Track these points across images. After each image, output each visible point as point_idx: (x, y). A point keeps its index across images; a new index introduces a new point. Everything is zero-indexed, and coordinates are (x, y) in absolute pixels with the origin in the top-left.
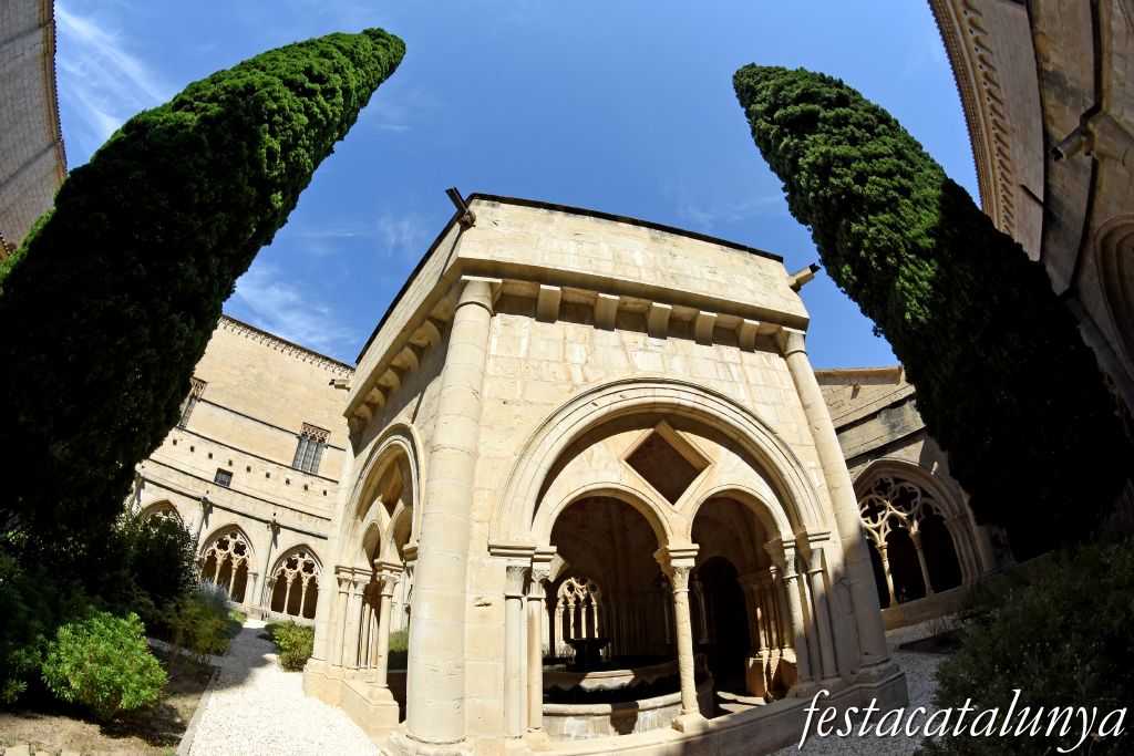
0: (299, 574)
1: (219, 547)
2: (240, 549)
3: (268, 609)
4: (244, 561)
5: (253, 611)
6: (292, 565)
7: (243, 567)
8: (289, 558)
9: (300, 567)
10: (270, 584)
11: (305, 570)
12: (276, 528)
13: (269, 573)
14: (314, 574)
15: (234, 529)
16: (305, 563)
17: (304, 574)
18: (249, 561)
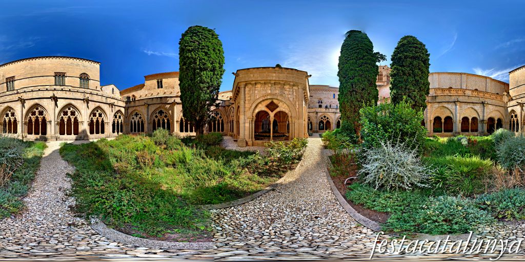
0: (69, 117)
1: (32, 115)
2: (41, 113)
3: (58, 135)
4: (44, 117)
5: (52, 137)
6: (66, 114)
7: (44, 120)
8: (63, 111)
9: (69, 114)
10: (57, 124)
11: (71, 115)
12: (55, 99)
13: (56, 120)
14: (76, 115)
15: (36, 106)
16: (71, 112)
17: (71, 117)
18: (46, 117)
